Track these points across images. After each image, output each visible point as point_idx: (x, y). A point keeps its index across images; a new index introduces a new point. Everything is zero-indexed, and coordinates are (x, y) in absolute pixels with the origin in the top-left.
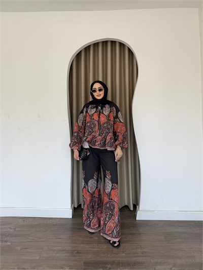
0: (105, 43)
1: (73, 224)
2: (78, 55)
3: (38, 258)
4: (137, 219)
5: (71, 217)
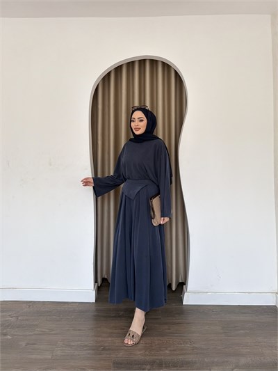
1: (97, 310)
4: (184, 303)
5: (93, 300)
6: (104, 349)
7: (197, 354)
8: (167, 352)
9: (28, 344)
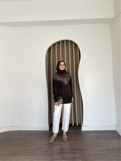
0: (63, 41)
2: (49, 49)
3: (34, 148)
4: (82, 130)
5: (48, 130)
6: (53, 145)
7: (86, 146)
8: (76, 146)
9: (26, 144)
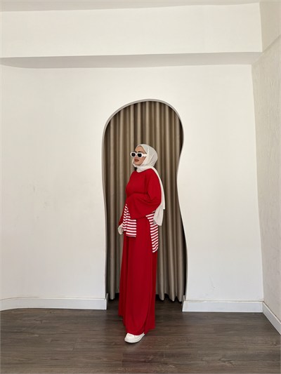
1: (108, 316)
3: (71, 350)
4: (183, 311)
5: (105, 308)
7: (192, 348)
8: (167, 346)
